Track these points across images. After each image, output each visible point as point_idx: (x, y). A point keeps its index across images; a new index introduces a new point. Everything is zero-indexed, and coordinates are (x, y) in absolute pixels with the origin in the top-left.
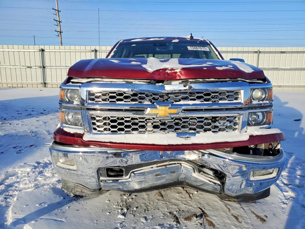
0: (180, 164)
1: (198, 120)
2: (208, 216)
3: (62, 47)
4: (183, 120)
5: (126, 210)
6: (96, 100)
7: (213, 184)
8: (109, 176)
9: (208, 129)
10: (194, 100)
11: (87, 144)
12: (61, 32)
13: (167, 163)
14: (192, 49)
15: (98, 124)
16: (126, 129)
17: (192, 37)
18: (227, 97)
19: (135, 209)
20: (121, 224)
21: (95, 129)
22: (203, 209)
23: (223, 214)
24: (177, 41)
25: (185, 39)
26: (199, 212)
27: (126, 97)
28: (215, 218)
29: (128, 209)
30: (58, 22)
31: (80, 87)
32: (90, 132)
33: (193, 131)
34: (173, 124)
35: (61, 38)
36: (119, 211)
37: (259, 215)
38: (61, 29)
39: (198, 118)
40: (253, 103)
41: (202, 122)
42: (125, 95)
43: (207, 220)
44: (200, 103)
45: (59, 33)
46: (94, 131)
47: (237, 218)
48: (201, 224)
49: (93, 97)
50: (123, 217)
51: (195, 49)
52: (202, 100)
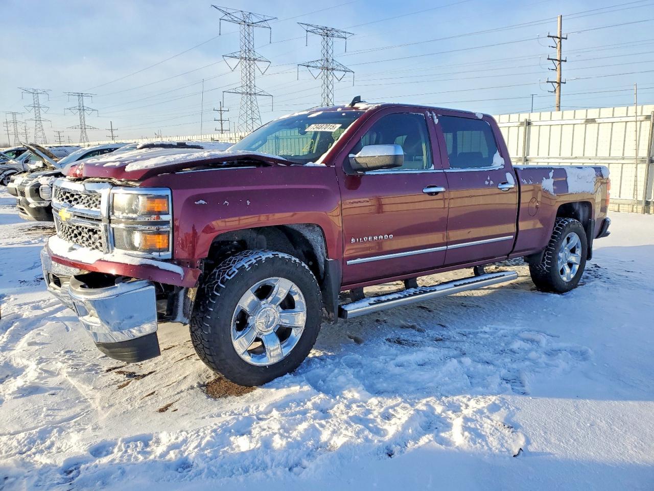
3: (557, 115)
12: (559, 83)
30: (558, 62)
35: (560, 96)
38: (561, 75)
45: (556, 85)
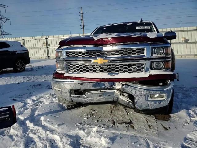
0: (114, 91)
1: (120, 66)
2: (133, 124)
4: (112, 66)
5: (89, 117)
6: (70, 56)
7: (129, 102)
8: (75, 94)
9: (126, 71)
10: (118, 55)
11: (66, 78)
12: (83, 26)
13: (107, 90)
14: (139, 28)
15: (71, 68)
16: (84, 71)
17: (141, 21)
18: (137, 52)
19: (94, 116)
20: (84, 121)
21: (70, 71)
22: (132, 120)
23: (142, 124)
24: (131, 24)
25: (137, 22)
26: (128, 121)
27: (83, 54)
28: (136, 125)
29: (90, 116)
30: (82, 20)
31: (63, 50)
32: (68, 72)
33: (118, 72)
34: (107, 68)
36: (86, 116)
37: (165, 127)
39: (120, 65)
40: (153, 56)
41: (122, 67)
42: (82, 53)
43: (131, 125)
44: (120, 56)
46: (69, 72)
47: (150, 126)
48: (127, 127)
49: (68, 55)
50: (87, 119)
51: (140, 28)
52: (122, 54)
